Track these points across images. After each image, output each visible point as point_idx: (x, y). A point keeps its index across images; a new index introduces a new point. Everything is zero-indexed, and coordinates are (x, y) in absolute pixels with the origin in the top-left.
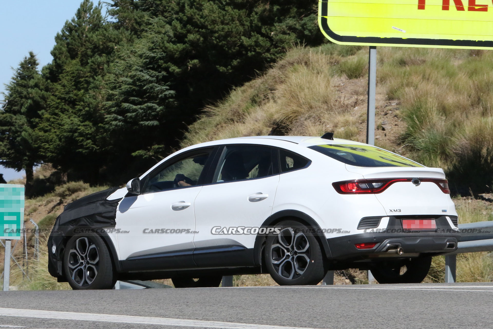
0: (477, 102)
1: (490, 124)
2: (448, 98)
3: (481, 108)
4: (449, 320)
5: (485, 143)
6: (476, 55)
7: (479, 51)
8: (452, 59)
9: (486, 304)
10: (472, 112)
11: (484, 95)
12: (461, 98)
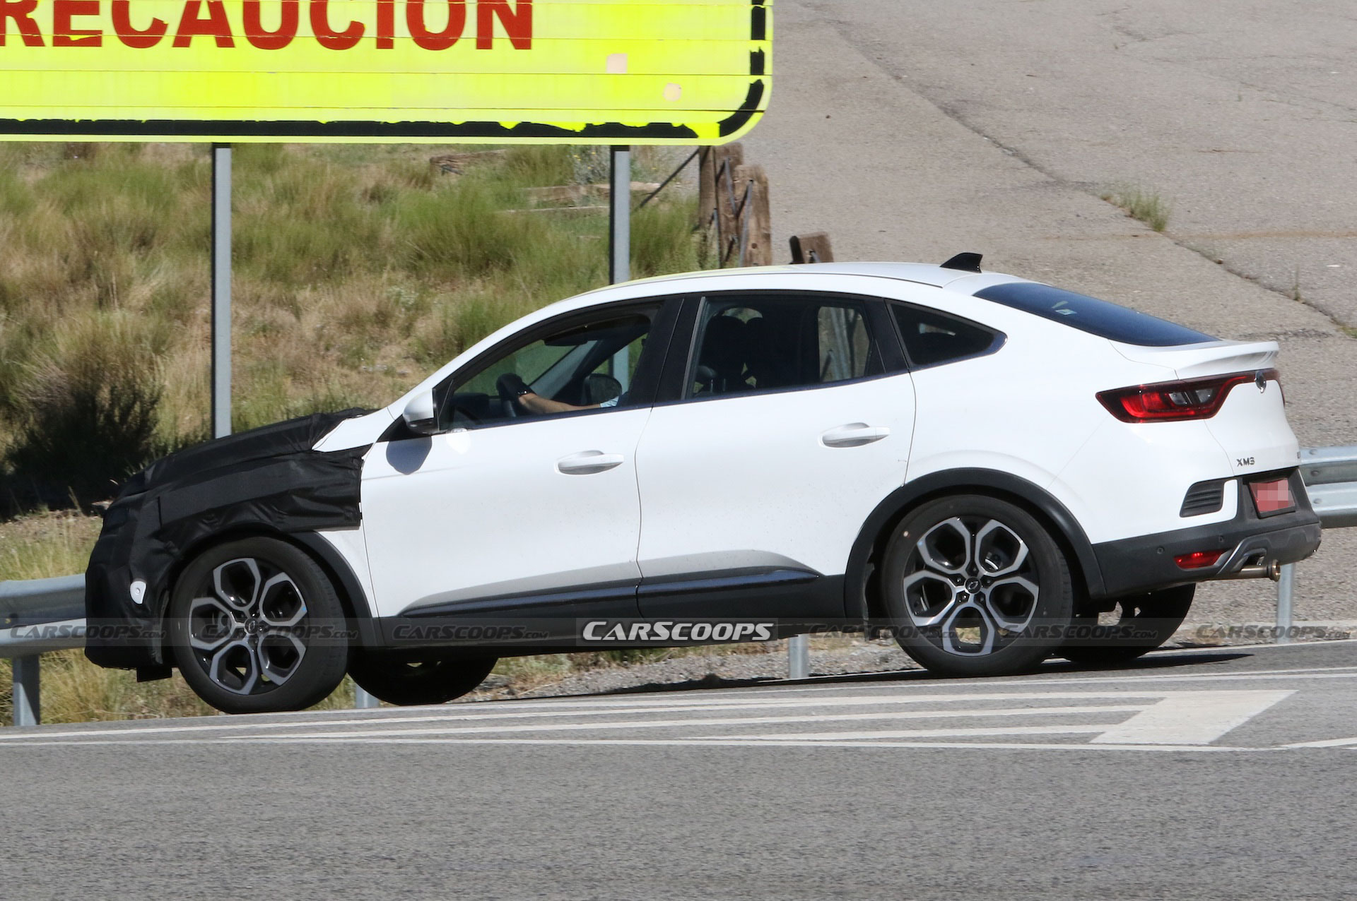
0: (84, 272)
1: (118, 327)
2: (13, 265)
3: (95, 287)
4: (20, 819)
5: (107, 374)
6: (79, 156)
7: (87, 146)
8: (22, 168)
9: (112, 776)
10: (72, 298)
11: (102, 254)
12: (45, 264)
